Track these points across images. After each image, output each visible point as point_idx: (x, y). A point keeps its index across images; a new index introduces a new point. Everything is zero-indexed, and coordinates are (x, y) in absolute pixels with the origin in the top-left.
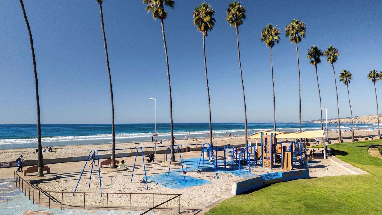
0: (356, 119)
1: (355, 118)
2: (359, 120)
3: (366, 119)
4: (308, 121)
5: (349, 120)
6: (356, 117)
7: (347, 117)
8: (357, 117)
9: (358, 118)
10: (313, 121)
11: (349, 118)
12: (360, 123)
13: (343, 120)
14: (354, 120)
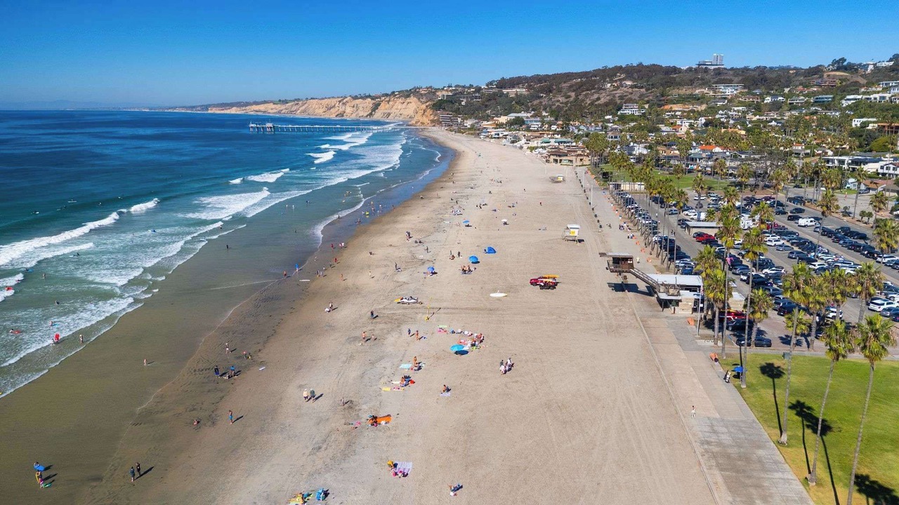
0: (297, 104)
1: (296, 102)
2: (304, 107)
3: (317, 106)
5: (284, 107)
6: (296, 100)
7: (280, 101)
8: (298, 100)
9: (300, 103)
11: (283, 101)
12: (305, 116)
13: (271, 106)
14: (295, 108)
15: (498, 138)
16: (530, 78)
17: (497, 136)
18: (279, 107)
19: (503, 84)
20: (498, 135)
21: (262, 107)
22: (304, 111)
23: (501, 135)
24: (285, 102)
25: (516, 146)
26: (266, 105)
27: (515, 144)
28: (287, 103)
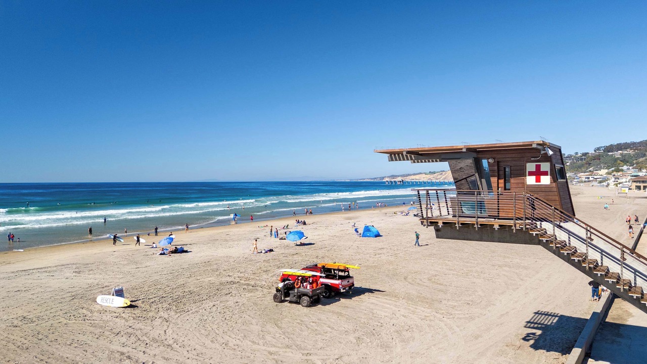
1: (441, 173)
4: (376, 178)
5: (433, 176)
6: (441, 171)
7: (430, 172)
9: (444, 173)
10: (383, 178)
13: (424, 176)
14: (439, 176)
15: (589, 181)
16: (638, 143)
17: (587, 180)
18: (428, 176)
19: (610, 149)
20: (589, 178)
21: (417, 177)
22: (444, 179)
23: (591, 179)
24: (434, 173)
25: (603, 185)
26: (420, 175)
27: (602, 184)
28: (435, 173)
